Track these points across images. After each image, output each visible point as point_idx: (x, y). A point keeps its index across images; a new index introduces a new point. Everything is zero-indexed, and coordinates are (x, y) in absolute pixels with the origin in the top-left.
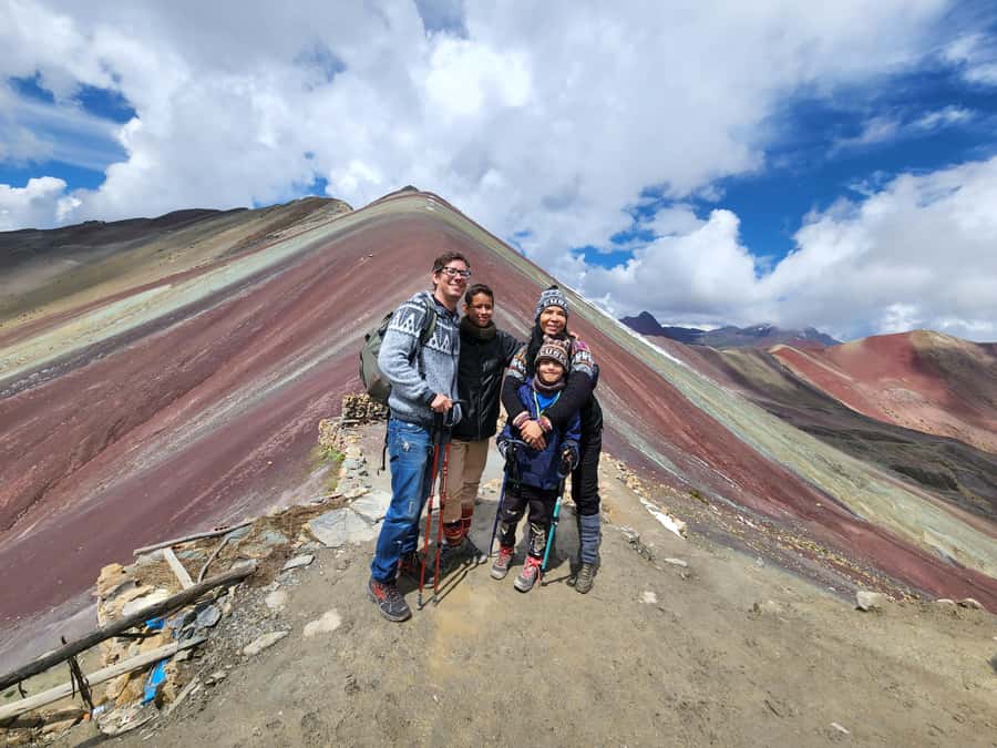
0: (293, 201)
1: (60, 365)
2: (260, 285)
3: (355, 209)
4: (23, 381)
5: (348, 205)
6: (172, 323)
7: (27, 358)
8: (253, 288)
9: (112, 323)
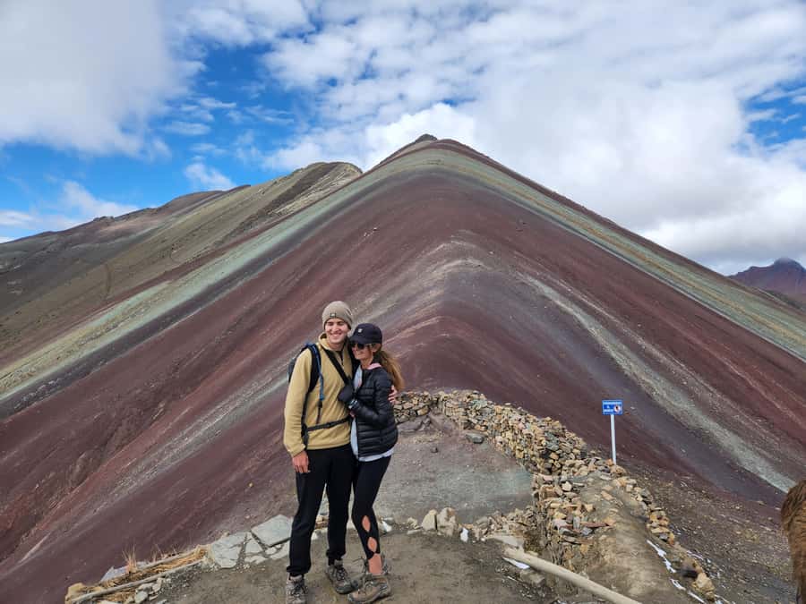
0: (297, 171)
1: (66, 377)
2: (256, 275)
3: (364, 171)
4: (32, 394)
5: (355, 167)
6: (169, 324)
7: (38, 369)
8: (249, 278)
9: (114, 327)
